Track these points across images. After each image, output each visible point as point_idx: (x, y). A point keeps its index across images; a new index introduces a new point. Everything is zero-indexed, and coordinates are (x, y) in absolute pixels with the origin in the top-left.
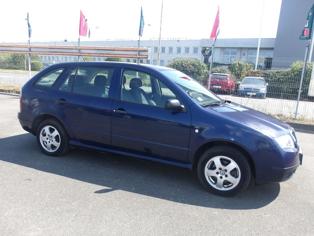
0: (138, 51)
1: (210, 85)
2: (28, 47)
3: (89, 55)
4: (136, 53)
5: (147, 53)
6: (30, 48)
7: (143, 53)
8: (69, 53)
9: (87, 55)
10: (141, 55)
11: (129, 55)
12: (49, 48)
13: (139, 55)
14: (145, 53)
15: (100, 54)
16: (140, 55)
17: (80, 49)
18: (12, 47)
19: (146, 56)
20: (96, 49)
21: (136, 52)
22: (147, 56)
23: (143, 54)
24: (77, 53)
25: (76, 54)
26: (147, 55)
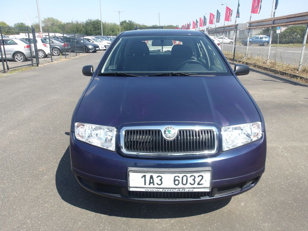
2: (272, 20)
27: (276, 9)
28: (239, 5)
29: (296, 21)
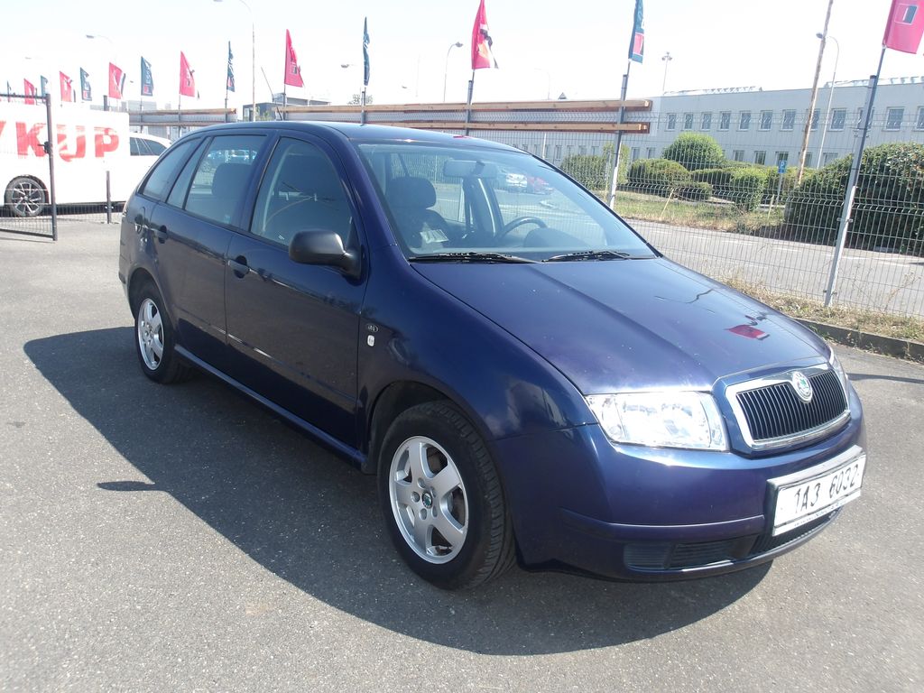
0: (620, 110)
1: (850, 224)
2: (360, 111)
3: (492, 127)
4: (616, 116)
5: (648, 115)
6: (365, 112)
7: (637, 114)
8: (445, 122)
9: (486, 126)
10: (631, 123)
11: (597, 123)
12: (405, 112)
13: (622, 122)
14: (641, 114)
15: (520, 123)
16: (627, 123)
17: (473, 111)
18: (331, 112)
19: (643, 124)
20: (511, 107)
21: (616, 114)
22: (648, 124)
23: (635, 121)
24: (464, 122)
25: (461, 125)
26: (647, 120)
27: (366, 83)
28: (231, 56)
29: (432, 121)
